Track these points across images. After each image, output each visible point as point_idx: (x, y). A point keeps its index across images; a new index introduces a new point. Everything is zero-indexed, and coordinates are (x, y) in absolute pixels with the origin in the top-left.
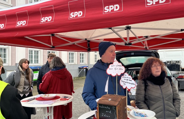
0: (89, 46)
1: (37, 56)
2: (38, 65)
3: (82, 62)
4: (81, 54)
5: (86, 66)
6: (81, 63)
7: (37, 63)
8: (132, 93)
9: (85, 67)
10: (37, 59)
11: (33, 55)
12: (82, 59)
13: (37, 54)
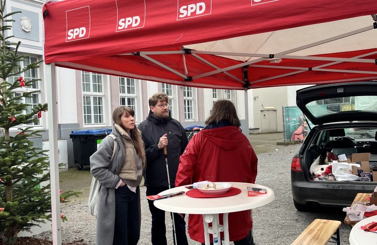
0: (246, 77)
1: (99, 107)
2: (103, 127)
3: (189, 118)
4: (185, 101)
5: (198, 126)
6: (187, 120)
7: (100, 122)
8: (337, 177)
9: (196, 128)
10: (100, 113)
11: (92, 105)
12: (189, 111)
13: (99, 104)
